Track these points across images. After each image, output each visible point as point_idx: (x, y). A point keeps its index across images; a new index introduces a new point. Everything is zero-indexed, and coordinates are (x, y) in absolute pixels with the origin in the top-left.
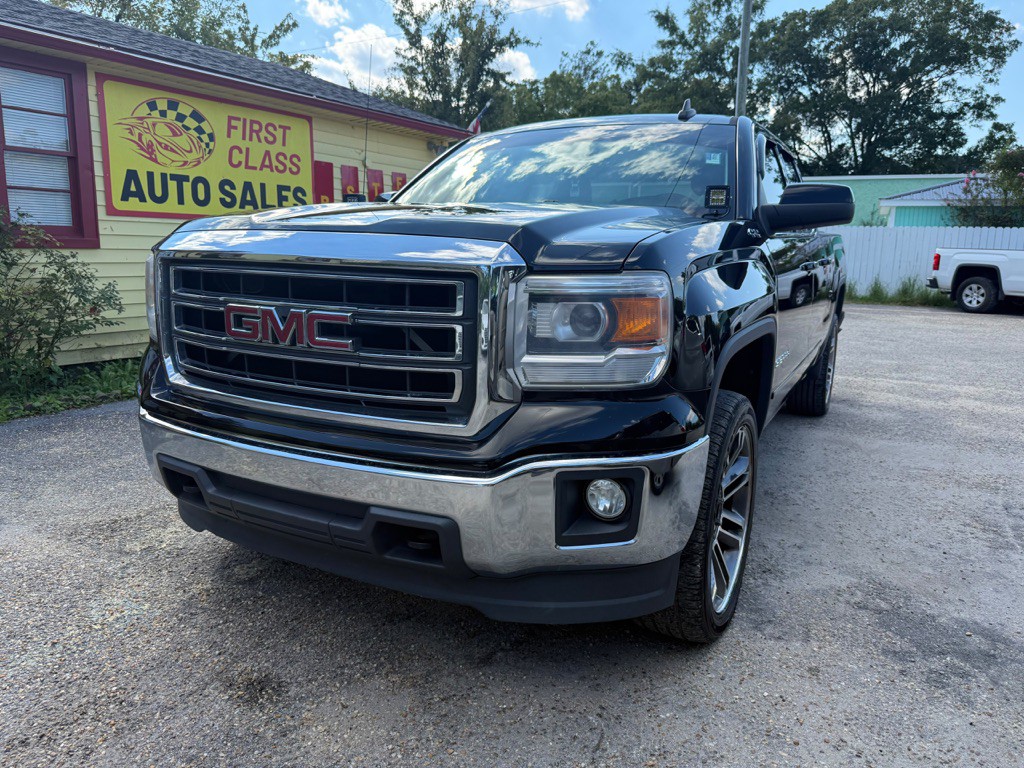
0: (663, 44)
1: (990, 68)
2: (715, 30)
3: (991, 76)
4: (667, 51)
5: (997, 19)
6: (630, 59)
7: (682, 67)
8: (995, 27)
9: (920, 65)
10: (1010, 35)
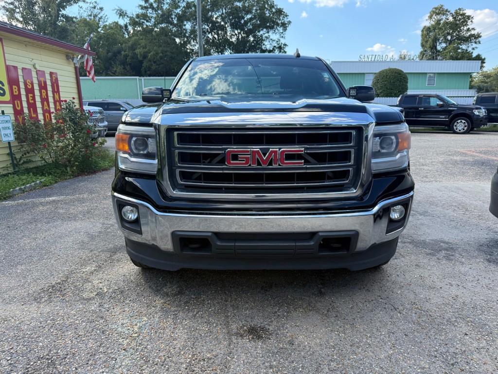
0: (142, 8)
1: (281, 31)
2: (167, 3)
3: (282, 35)
4: (144, 11)
5: (283, 11)
6: (126, 13)
7: (153, 20)
8: (282, 14)
9: (257, 28)
10: (287, 18)
